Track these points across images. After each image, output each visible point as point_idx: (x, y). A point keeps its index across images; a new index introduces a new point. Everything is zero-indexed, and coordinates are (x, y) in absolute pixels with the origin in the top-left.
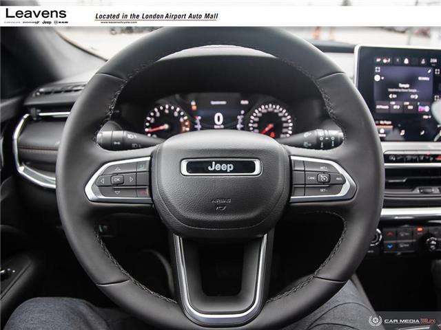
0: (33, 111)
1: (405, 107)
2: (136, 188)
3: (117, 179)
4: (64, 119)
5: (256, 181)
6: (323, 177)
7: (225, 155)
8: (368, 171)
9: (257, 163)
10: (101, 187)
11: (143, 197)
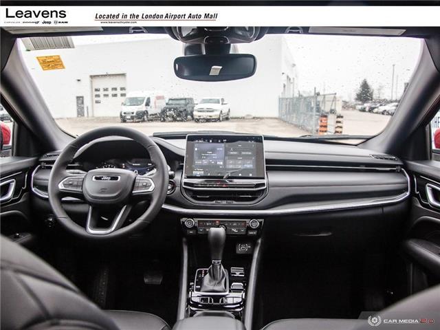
0: (42, 164)
1: (210, 162)
2: (77, 186)
3: (70, 183)
4: (51, 168)
5: (118, 183)
6: (144, 184)
7: (108, 174)
8: (160, 182)
9: (119, 177)
10: (65, 185)
11: (79, 190)
